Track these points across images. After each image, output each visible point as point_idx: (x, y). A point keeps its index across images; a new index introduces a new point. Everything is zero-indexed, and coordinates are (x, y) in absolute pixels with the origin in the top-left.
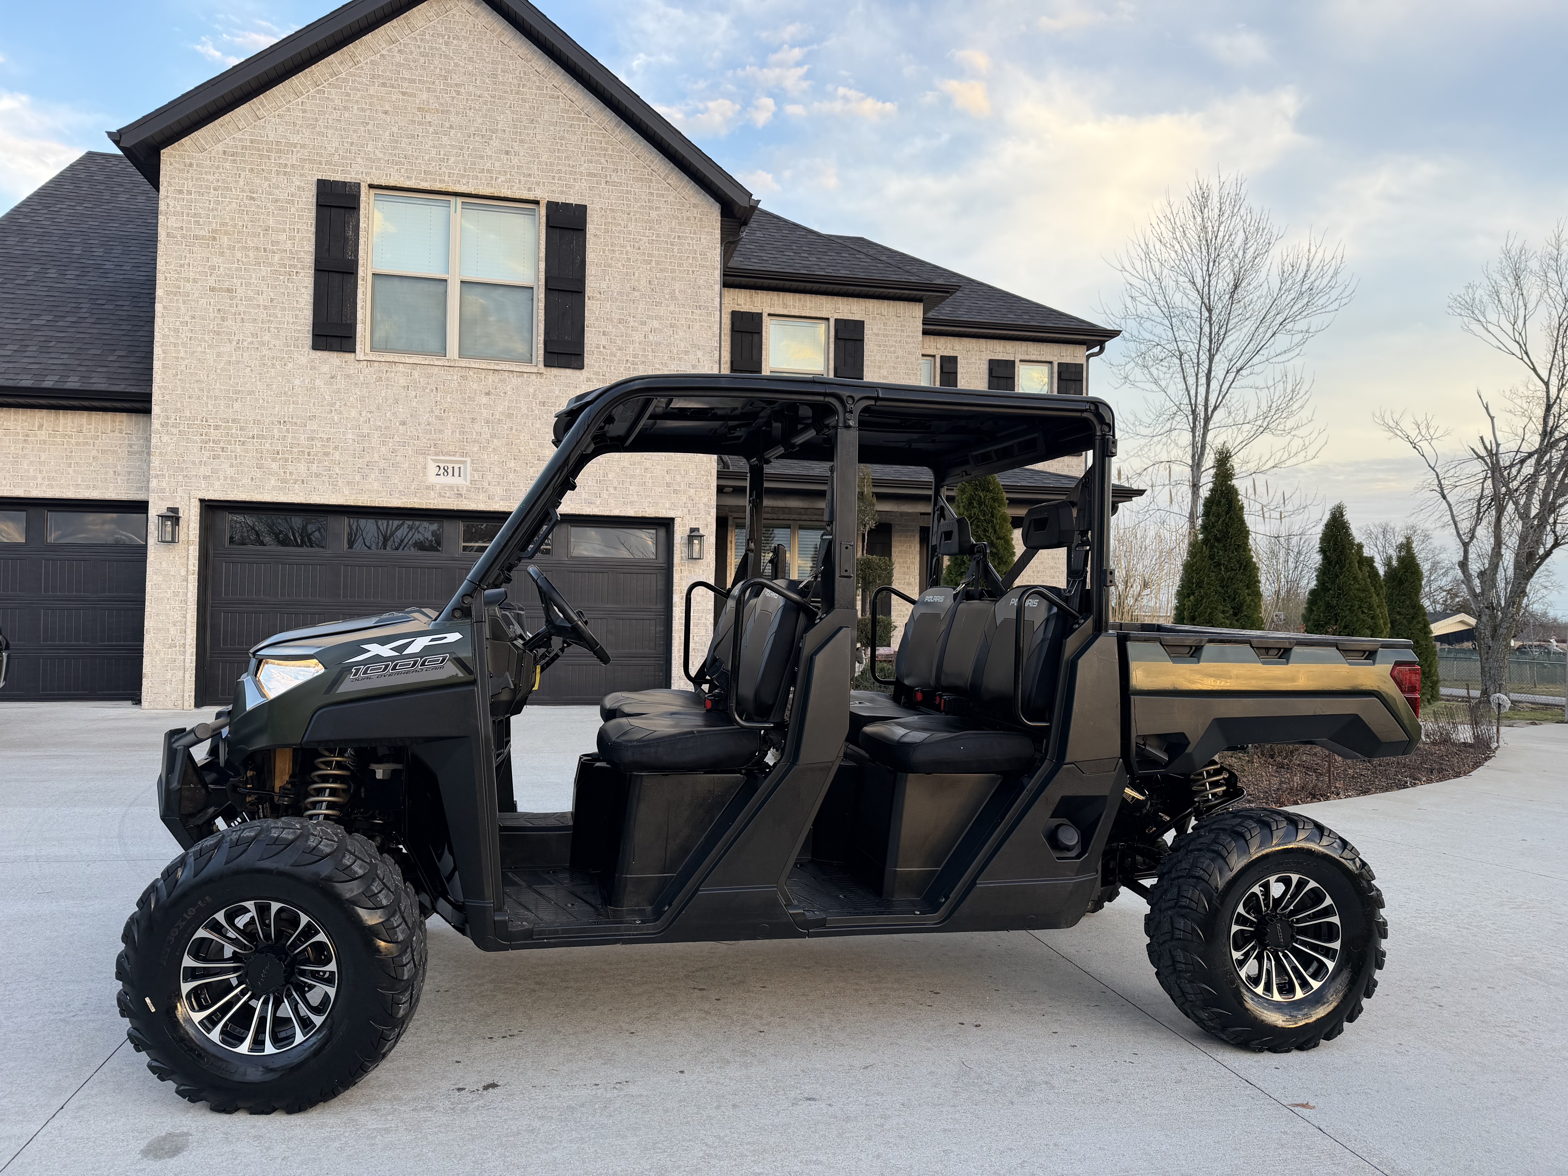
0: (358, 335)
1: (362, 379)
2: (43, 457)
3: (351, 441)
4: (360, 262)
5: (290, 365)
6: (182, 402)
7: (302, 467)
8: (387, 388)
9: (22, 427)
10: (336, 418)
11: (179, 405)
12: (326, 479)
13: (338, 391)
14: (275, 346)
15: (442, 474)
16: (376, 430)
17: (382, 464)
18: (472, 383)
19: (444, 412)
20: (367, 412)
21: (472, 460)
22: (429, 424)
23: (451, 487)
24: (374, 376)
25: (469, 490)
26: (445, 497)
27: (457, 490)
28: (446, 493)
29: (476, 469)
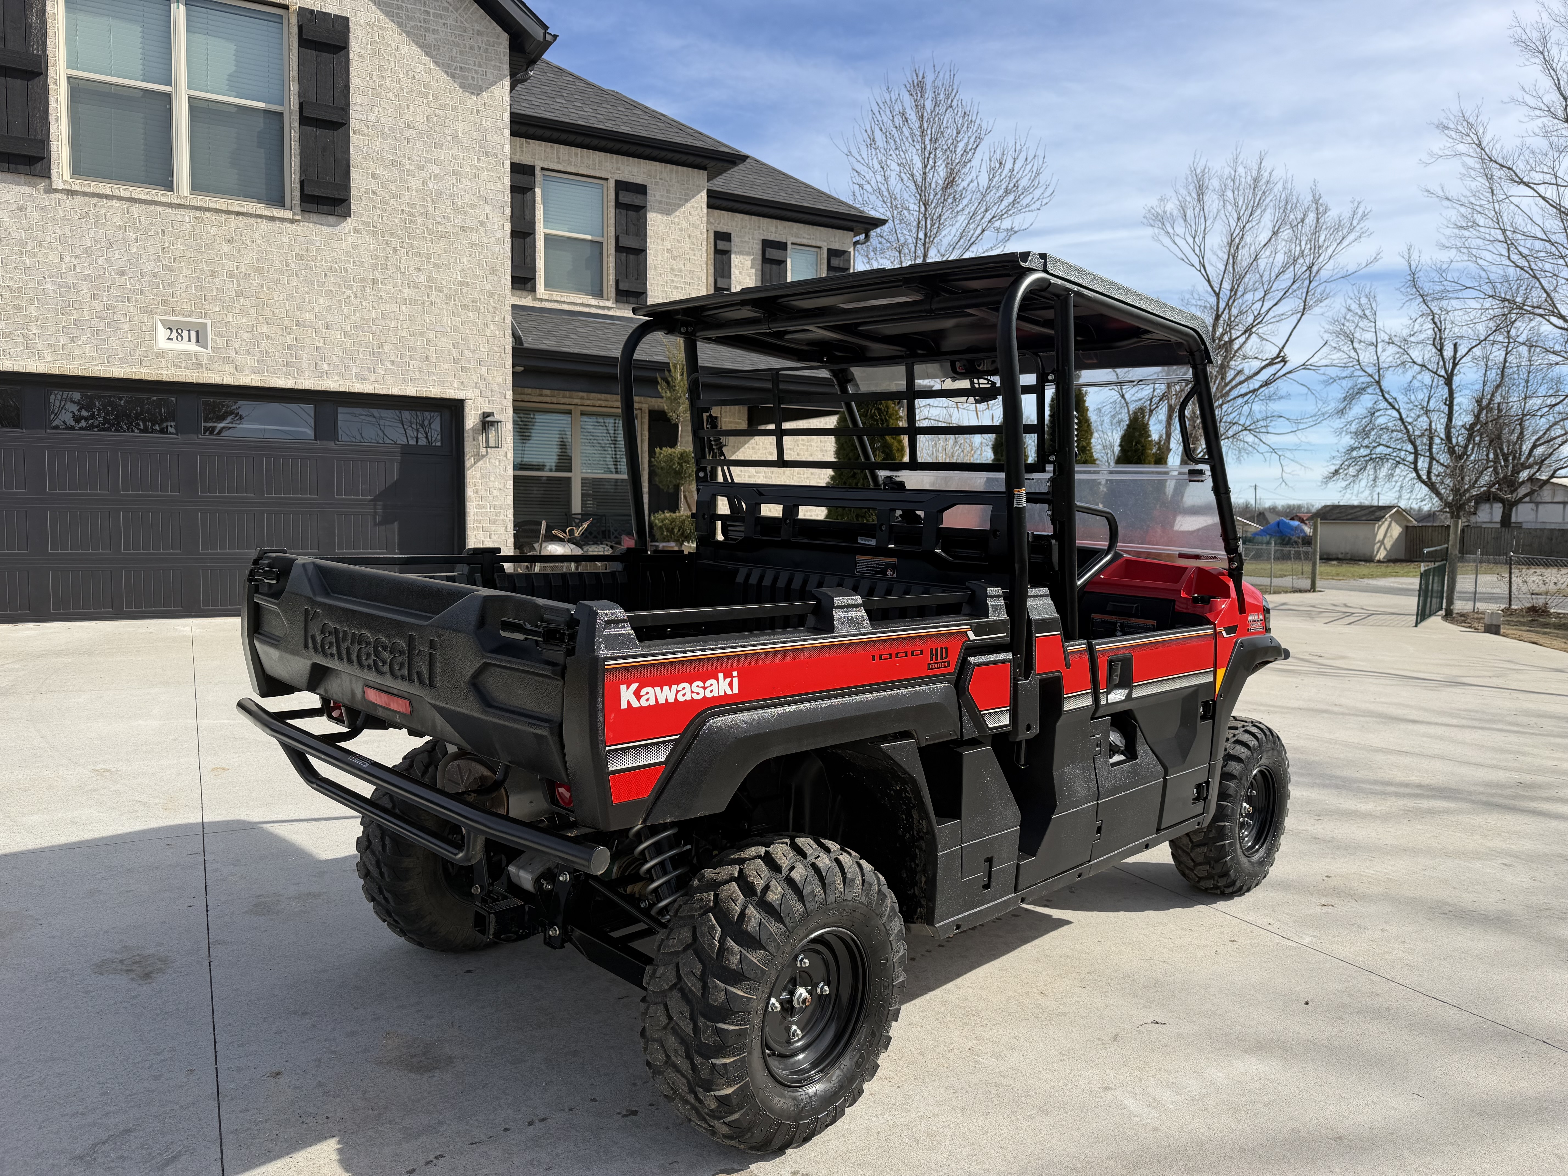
0: (53, 156)
1: (61, 214)
3: (50, 293)
4: (51, 60)
8: (96, 227)
10: (28, 263)
13: (30, 229)
15: (175, 339)
16: (85, 280)
17: (95, 323)
18: (209, 227)
19: (174, 262)
20: (71, 256)
21: (213, 323)
22: (155, 276)
23: (188, 355)
24: (79, 211)
25: (211, 359)
26: (180, 367)
27: (197, 359)
28: (181, 362)
29: (218, 335)
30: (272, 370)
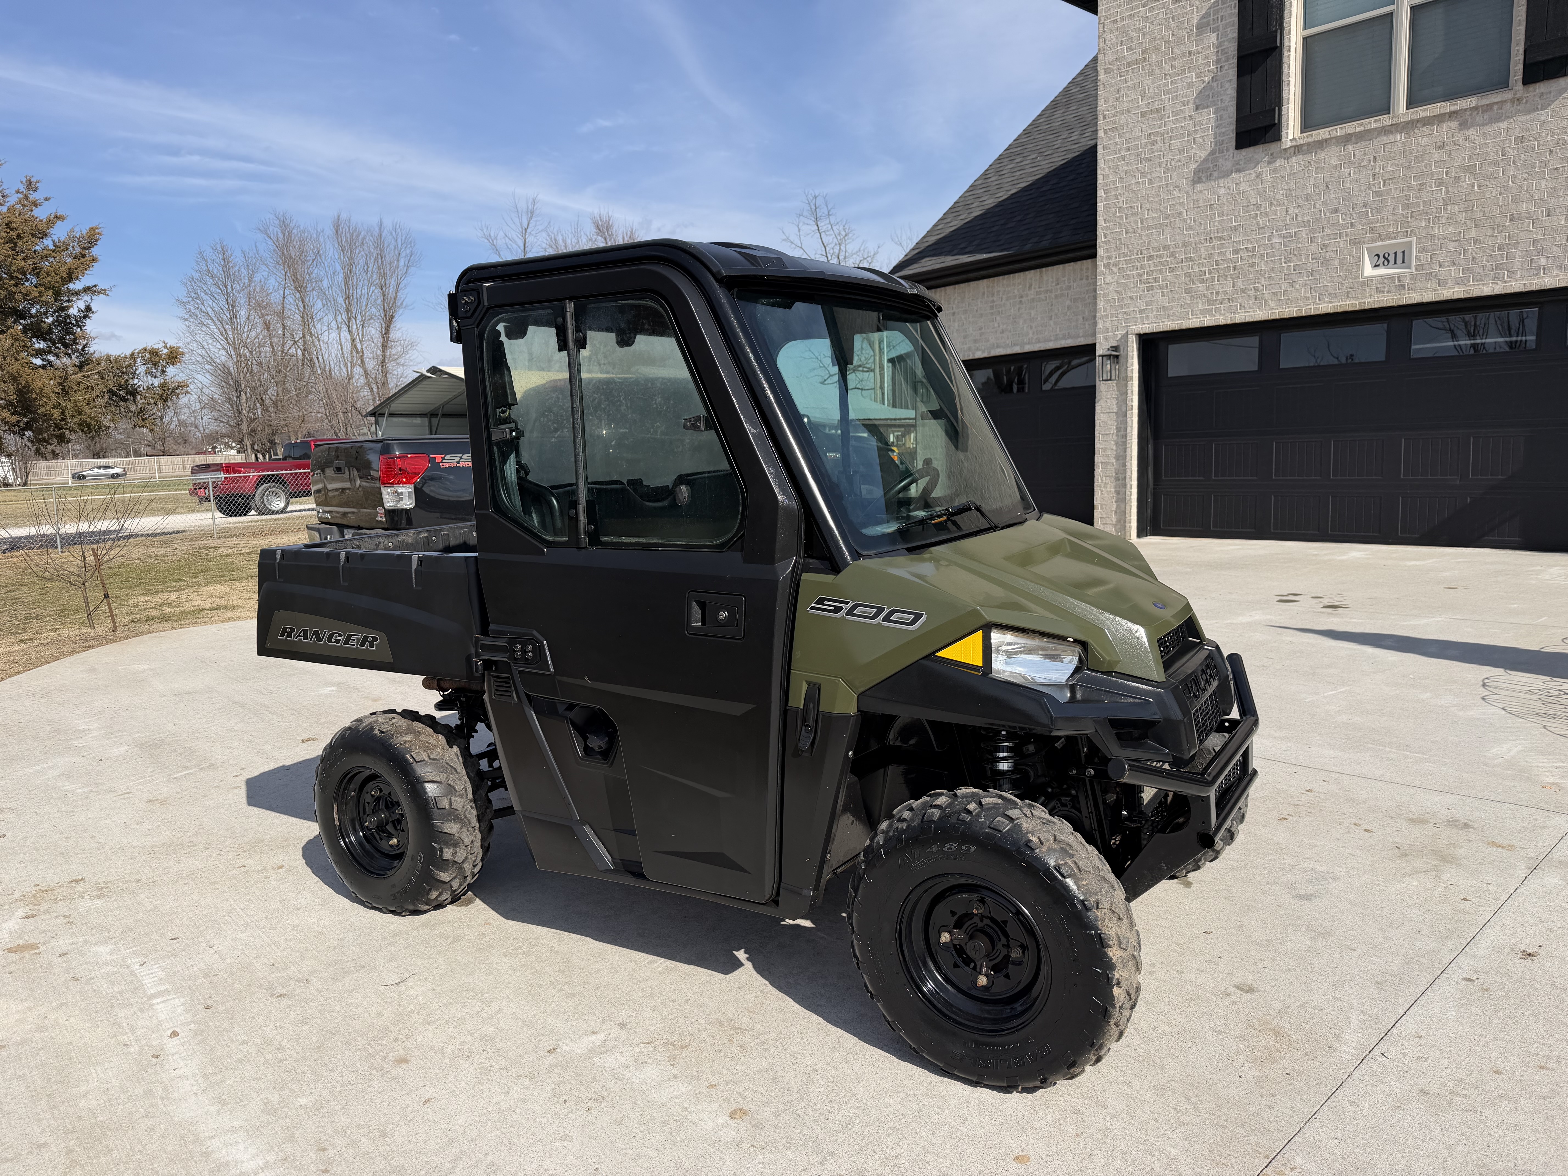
0: (1284, 121)
1: (1289, 169)
2: (1033, 312)
3: (1277, 246)
4: (1286, 29)
5: (1215, 174)
6: (1120, 239)
7: (1228, 285)
8: (1317, 173)
9: (1018, 290)
10: (1261, 223)
11: (1118, 243)
12: (1251, 293)
13: (1264, 191)
14: (1200, 157)
15: (1381, 264)
16: (1305, 226)
17: (1311, 265)
18: (1420, 139)
19: (1384, 186)
20: (1294, 208)
21: (1419, 239)
22: (1365, 206)
23: (1391, 278)
24: (1303, 163)
25: (1414, 278)
26: (1383, 292)
27: (1399, 281)
28: (1384, 287)
29: (1424, 250)
30: (1479, 277)
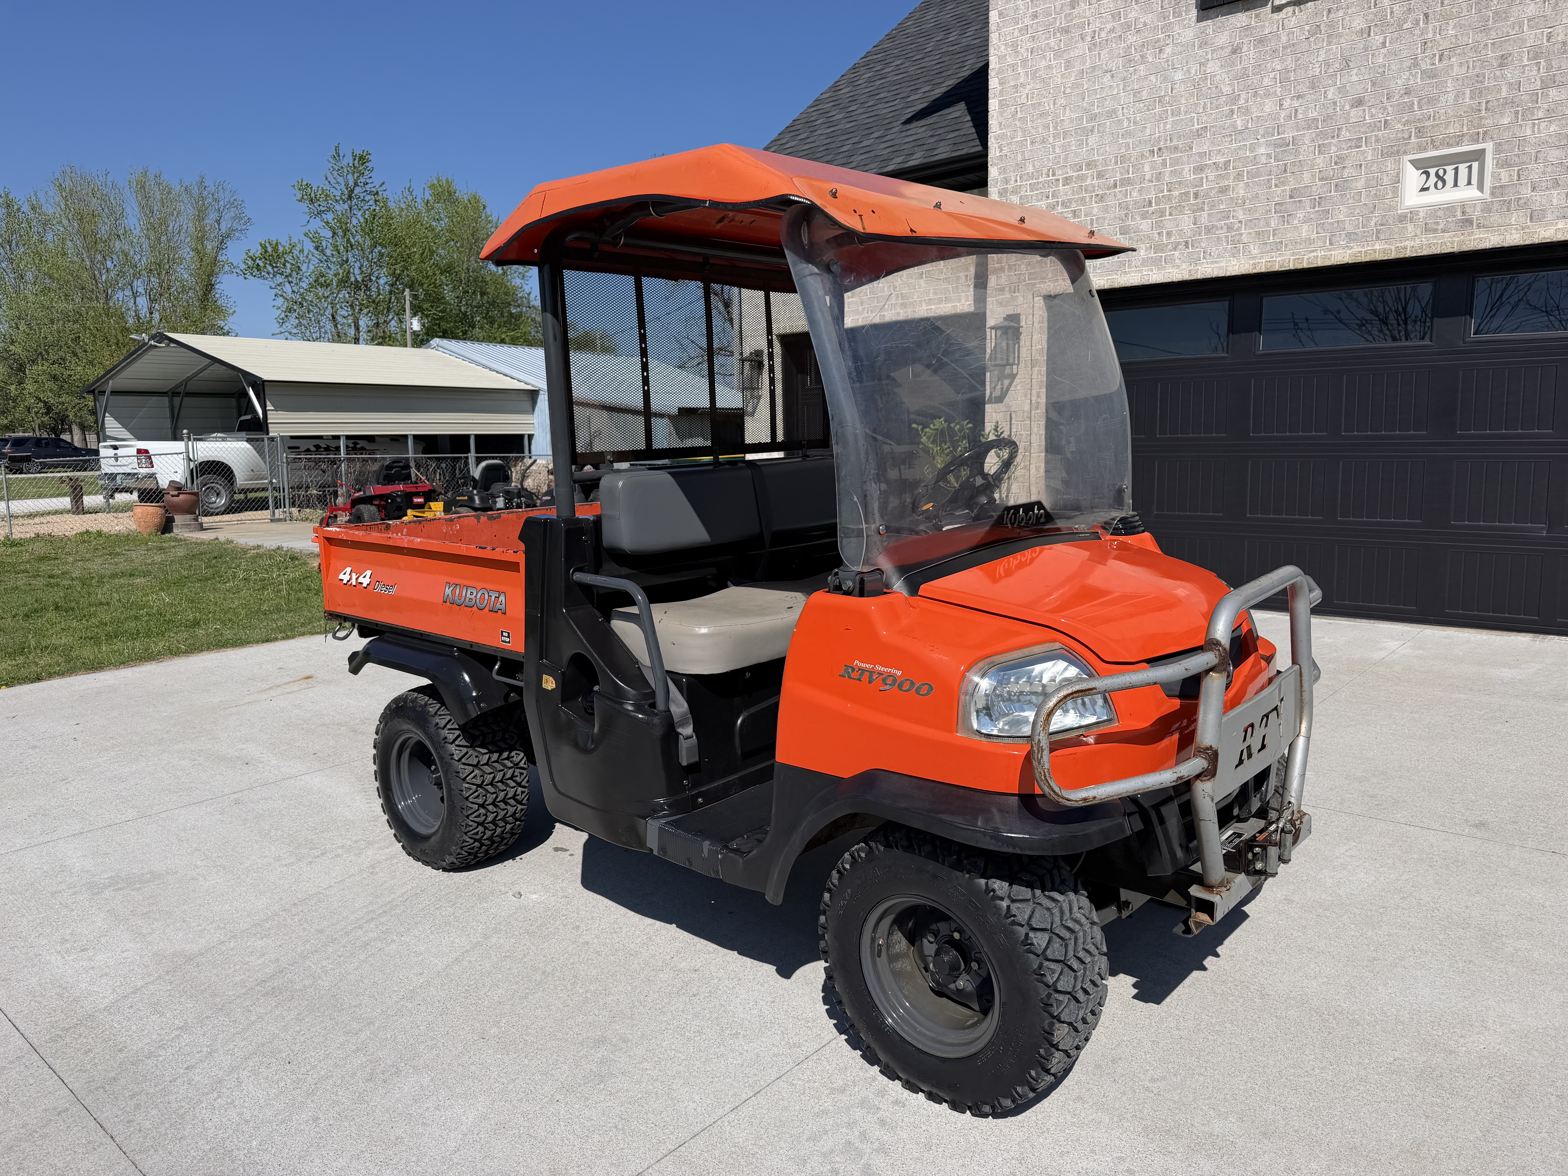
1: (1284, 39)
3: (1263, 160)
5: (1168, 50)
6: (1023, 153)
7: (1186, 222)
8: (1329, 43)
10: (1239, 124)
11: (1019, 158)
12: (1222, 233)
13: (1245, 75)
14: (1145, 25)
15: (1432, 188)
16: (1309, 128)
17: (1318, 188)
19: (1440, 60)
20: (1292, 99)
21: (1498, 145)
22: (1408, 92)
23: (1450, 209)
24: (1307, 27)
25: (1488, 207)
26: (1435, 231)
27: (1463, 213)
28: (1438, 223)
29: (1505, 164)
